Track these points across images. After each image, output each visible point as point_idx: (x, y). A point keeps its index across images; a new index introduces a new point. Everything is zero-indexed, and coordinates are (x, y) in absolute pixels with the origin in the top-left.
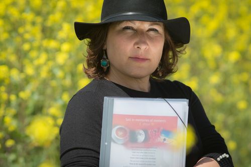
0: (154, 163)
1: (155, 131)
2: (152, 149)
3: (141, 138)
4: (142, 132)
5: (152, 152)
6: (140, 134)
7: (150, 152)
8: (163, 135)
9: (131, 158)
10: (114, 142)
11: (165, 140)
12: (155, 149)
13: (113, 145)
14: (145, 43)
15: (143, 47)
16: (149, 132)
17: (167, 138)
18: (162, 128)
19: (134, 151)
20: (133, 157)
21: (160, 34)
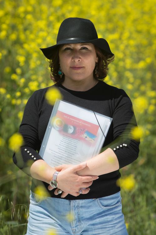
0: (75, 150)
1: (81, 130)
2: (76, 140)
3: (71, 131)
4: (72, 127)
5: (75, 142)
6: (71, 128)
7: (74, 141)
8: (86, 134)
9: (61, 141)
10: (54, 128)
11: (86, 137)
12: (77, 141)
13: (53, 129)
14: (77, 57)
15: (77, 60)
16: (77, 129)
17: (88, 137)
18: (86, 130)
19: (64, 137)
20: (62, 141)
21: (90, 50)
